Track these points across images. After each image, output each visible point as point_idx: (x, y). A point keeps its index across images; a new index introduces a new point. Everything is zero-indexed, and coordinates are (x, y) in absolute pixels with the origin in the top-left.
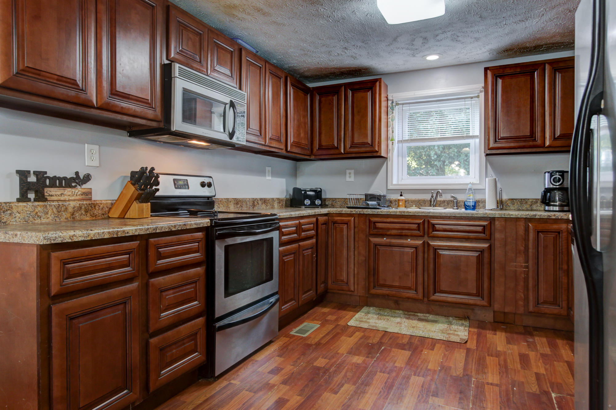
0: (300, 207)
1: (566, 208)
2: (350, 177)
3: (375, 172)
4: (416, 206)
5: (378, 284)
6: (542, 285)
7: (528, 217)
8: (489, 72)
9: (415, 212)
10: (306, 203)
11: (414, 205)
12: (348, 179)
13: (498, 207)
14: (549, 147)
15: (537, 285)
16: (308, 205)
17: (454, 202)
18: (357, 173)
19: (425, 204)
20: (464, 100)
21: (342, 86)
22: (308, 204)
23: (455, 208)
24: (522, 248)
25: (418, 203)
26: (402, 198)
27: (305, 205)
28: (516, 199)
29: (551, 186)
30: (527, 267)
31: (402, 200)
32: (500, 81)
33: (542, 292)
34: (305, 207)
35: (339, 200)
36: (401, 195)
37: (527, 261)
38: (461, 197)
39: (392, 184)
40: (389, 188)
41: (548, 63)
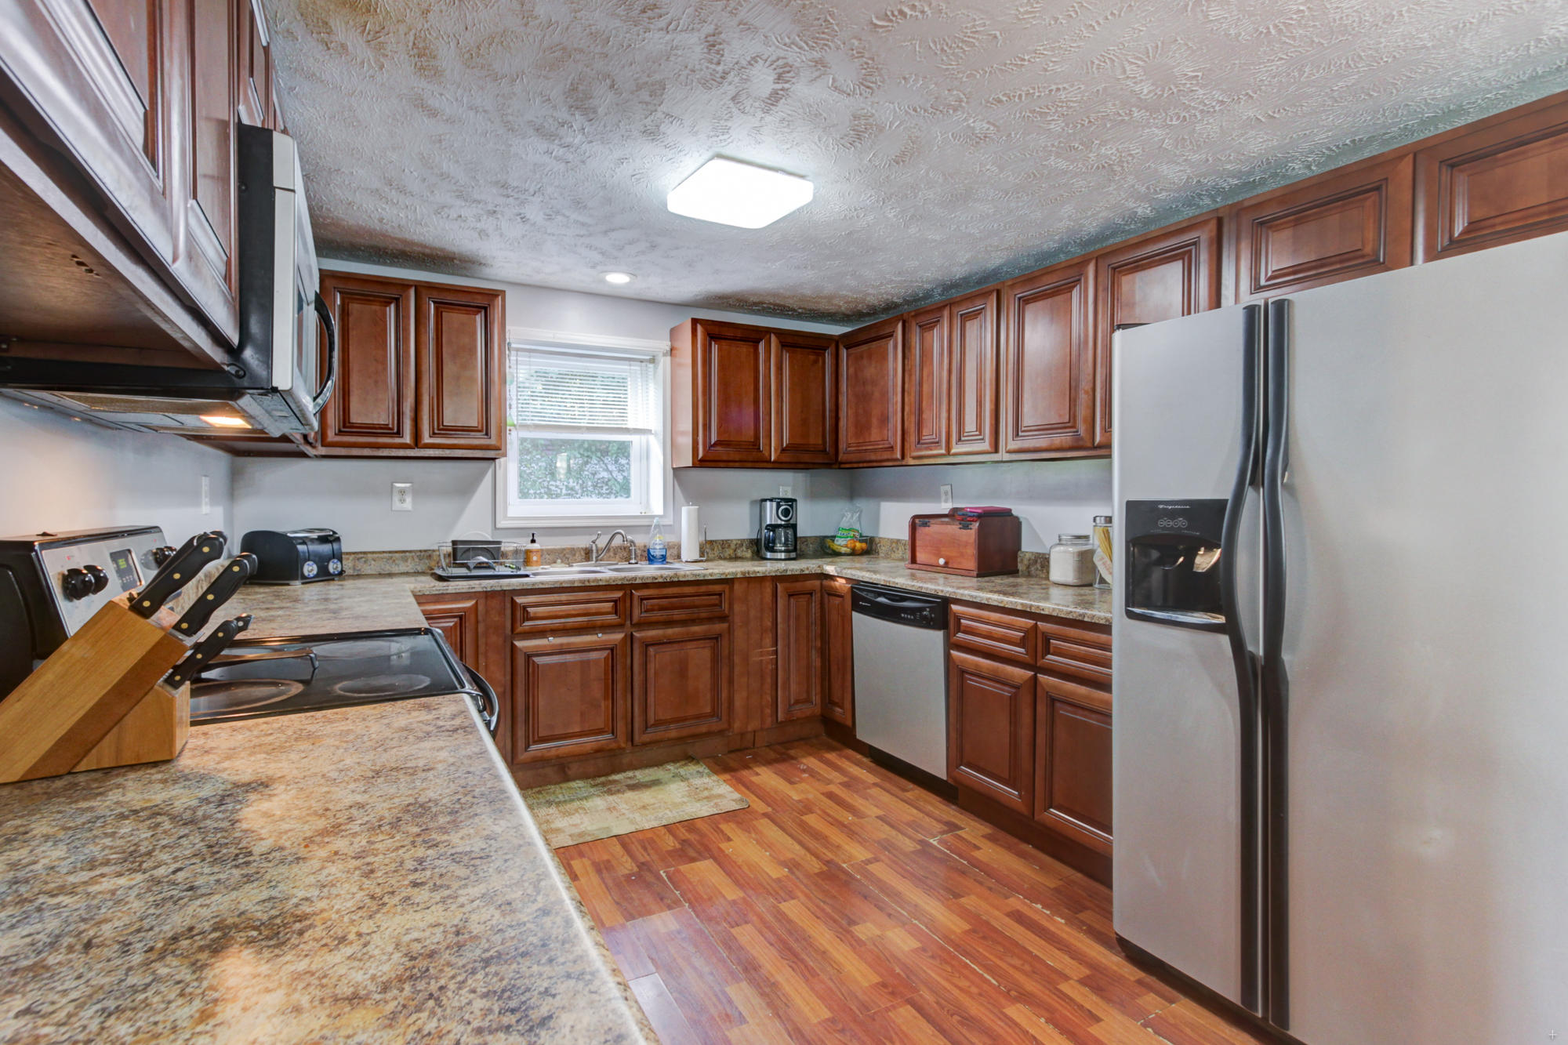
0: (288, 585)
1: (793, 555)
2: (402, 501)
3: (466, 490)
4: (562, 562)
5: (536, 738)
6: (793, 678)
7: (779, 574)
8: (699, 328)
9: (610, 579)
10: (306, 573)
11: (559, 561)
12: (397, 505)
13: (702, 554)
14: (774, 462)
15: (787, 680)
16: (314, 577)
17: (630, 551)
18: (420, 492)
19: (575, 555)
20: (627, 362)
21: (411, 286)
22: (312, 575)
23: (633, 561)
24: (769, 624)
25: (561, 555)
26: (536, 546)
27: (304, 577)
28: (716, 541)
29: (779, 522)
30: (776, 652)
31: (537, 551)
32: (715, 348)
33: (793, 687)
34: (303, 583)
35: (375, 555)
36: (533, 541)
37: (776, 644)
38: (640, 540)
39: (505, 517)
40: (498, 526)
41: (775, 333)
